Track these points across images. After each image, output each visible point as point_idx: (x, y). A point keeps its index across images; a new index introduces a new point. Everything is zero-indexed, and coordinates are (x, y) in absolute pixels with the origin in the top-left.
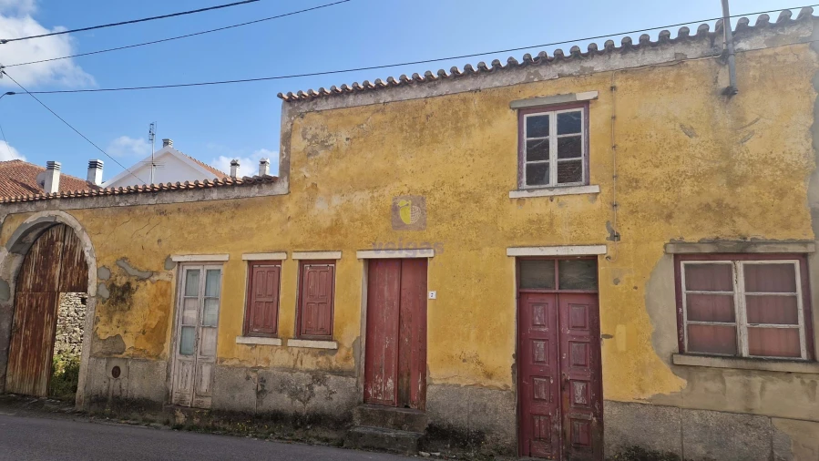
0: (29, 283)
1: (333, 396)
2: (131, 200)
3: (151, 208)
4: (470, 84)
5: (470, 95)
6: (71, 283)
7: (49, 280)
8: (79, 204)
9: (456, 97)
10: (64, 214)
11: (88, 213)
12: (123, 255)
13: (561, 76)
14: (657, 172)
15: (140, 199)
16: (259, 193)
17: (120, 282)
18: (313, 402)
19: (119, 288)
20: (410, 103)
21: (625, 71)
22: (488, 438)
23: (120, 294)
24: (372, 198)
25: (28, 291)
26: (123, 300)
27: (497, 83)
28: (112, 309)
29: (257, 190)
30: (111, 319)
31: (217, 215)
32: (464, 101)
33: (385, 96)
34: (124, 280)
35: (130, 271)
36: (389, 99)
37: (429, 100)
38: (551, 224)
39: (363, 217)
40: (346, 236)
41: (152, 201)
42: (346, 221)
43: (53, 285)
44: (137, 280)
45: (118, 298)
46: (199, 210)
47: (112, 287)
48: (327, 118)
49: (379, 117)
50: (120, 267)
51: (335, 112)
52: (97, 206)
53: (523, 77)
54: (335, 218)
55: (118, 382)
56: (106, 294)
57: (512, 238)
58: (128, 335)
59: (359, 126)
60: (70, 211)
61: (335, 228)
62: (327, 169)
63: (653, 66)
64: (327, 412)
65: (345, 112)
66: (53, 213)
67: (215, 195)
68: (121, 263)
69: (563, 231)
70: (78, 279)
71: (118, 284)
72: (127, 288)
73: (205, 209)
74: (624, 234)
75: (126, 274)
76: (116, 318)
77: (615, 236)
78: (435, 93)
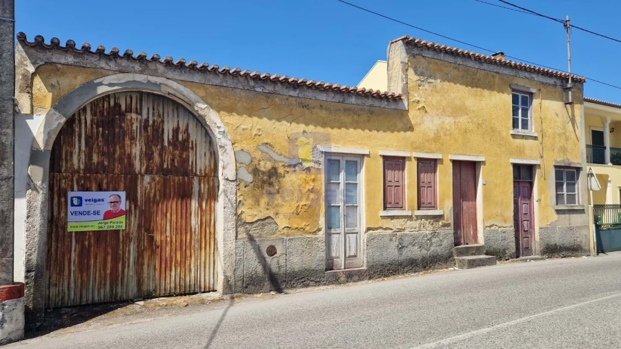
0: (77, 160)
1: (443, 243)
2: (269, 88)
3: (293, 100)
4: (495, 68)
5: (495, 74)
6: (162, 164)
7: (121, 159)
8: (197, 78)
9: (489, 73)
10: (175, 85)
11: (213, 90)
12: (266, 141)
13: (526, 78)
14: (550, 130)
15: (279, 88)
16: (387, 105)
17: (265, 166)
18: (432, 248)
19: (264, 173)
20: (471, 69)
21: (543, 83)
22: (507, 251)
23: (265, 178)
24: (455, 122)
25: (78, 172)
26: (271, 184)
27: (505, 72)
28: (258, 192)
29: (386, 103)
30: (257, 202)
31: (356, 117)
32: (493, 76)
33: (459, 61)
34: (269, 165)
35: (276, 157)
36: (461, 63)
37: (479, 70)
38: (523, 148)
39: (451, 134)
40: (442, 145)
41: (292, 93)
42: (442, 135)
43: (131, 165)
44: (284, 166)
45: (264, 182)
46: (339, 110)
47: (256, 172)
48: (429, 63)
49: (456, 72)
50: (263, 152)
51: (433, 60)
52: (224, 84)
53: (513, 73)
54: (436, 132)
55: (275, 260)
56: (249, 178)
57: (511, 154)
58: (281, 216)
59: (447, 74)
60: (183, 82)
61: (437, 138)
62: (430, 98)
63: (549, 84)
64: (439, 254)
65: (439, 62)
66: (153, 79)
67: (353, 100)
68: (264, 148)
69: (527, 152)
70: (173, 160)
71: (262, 169)
72: (273, 173)
73: (345, 110)
74: (544, 156)
75: (270, 159)
76: (264, 201)
77: (542, 157)
78: (482, 67)
